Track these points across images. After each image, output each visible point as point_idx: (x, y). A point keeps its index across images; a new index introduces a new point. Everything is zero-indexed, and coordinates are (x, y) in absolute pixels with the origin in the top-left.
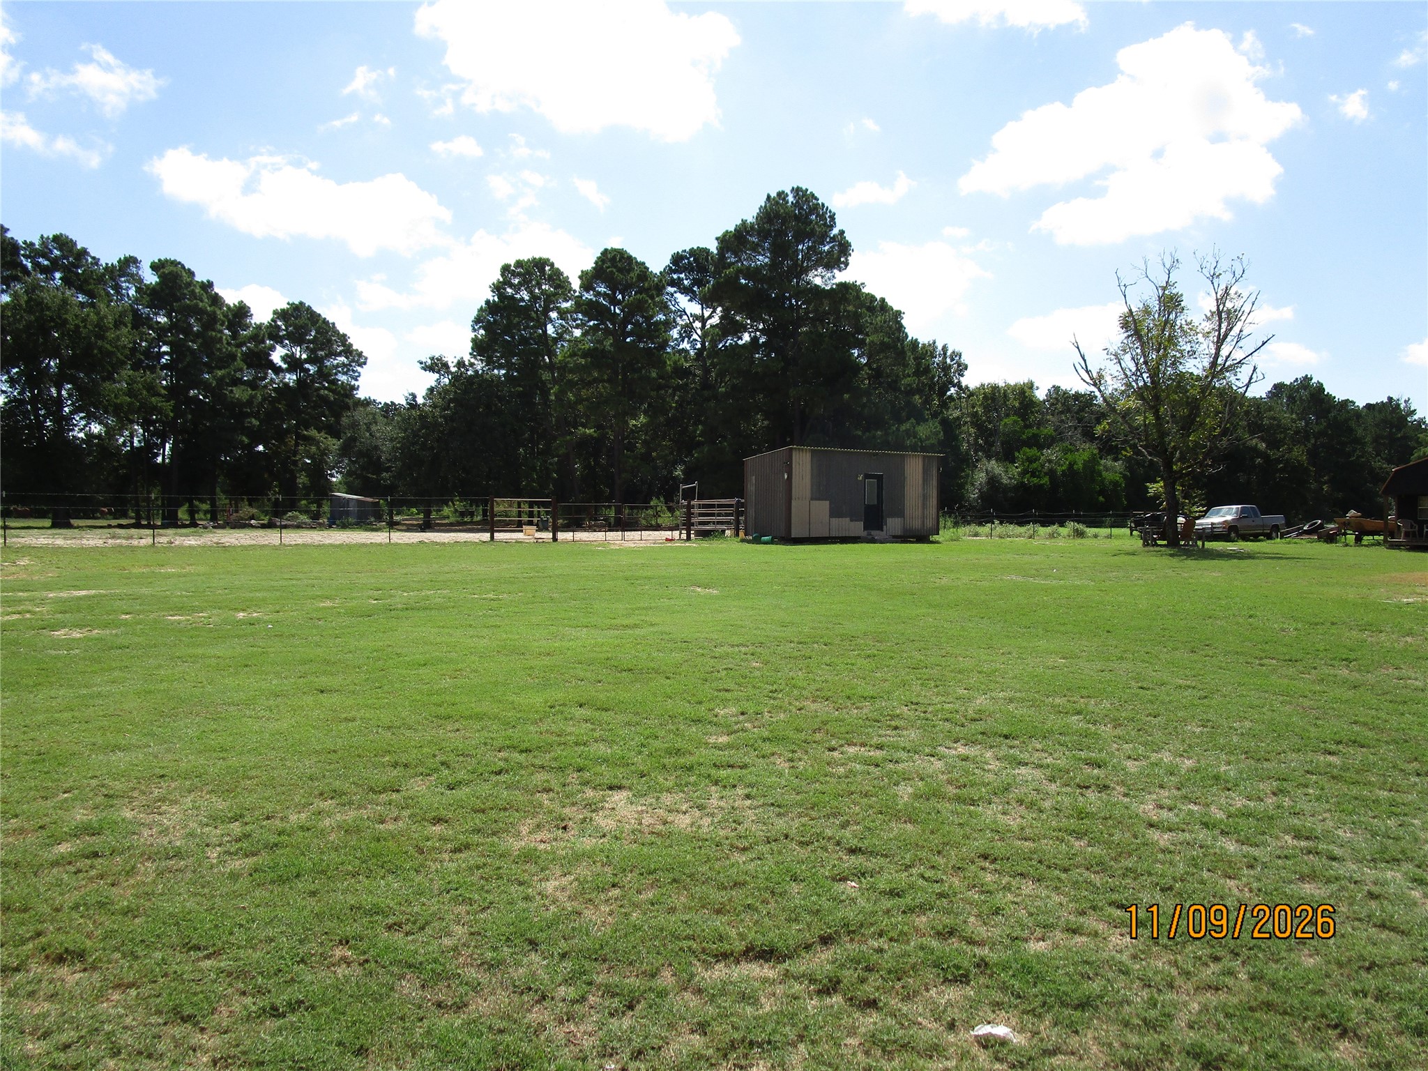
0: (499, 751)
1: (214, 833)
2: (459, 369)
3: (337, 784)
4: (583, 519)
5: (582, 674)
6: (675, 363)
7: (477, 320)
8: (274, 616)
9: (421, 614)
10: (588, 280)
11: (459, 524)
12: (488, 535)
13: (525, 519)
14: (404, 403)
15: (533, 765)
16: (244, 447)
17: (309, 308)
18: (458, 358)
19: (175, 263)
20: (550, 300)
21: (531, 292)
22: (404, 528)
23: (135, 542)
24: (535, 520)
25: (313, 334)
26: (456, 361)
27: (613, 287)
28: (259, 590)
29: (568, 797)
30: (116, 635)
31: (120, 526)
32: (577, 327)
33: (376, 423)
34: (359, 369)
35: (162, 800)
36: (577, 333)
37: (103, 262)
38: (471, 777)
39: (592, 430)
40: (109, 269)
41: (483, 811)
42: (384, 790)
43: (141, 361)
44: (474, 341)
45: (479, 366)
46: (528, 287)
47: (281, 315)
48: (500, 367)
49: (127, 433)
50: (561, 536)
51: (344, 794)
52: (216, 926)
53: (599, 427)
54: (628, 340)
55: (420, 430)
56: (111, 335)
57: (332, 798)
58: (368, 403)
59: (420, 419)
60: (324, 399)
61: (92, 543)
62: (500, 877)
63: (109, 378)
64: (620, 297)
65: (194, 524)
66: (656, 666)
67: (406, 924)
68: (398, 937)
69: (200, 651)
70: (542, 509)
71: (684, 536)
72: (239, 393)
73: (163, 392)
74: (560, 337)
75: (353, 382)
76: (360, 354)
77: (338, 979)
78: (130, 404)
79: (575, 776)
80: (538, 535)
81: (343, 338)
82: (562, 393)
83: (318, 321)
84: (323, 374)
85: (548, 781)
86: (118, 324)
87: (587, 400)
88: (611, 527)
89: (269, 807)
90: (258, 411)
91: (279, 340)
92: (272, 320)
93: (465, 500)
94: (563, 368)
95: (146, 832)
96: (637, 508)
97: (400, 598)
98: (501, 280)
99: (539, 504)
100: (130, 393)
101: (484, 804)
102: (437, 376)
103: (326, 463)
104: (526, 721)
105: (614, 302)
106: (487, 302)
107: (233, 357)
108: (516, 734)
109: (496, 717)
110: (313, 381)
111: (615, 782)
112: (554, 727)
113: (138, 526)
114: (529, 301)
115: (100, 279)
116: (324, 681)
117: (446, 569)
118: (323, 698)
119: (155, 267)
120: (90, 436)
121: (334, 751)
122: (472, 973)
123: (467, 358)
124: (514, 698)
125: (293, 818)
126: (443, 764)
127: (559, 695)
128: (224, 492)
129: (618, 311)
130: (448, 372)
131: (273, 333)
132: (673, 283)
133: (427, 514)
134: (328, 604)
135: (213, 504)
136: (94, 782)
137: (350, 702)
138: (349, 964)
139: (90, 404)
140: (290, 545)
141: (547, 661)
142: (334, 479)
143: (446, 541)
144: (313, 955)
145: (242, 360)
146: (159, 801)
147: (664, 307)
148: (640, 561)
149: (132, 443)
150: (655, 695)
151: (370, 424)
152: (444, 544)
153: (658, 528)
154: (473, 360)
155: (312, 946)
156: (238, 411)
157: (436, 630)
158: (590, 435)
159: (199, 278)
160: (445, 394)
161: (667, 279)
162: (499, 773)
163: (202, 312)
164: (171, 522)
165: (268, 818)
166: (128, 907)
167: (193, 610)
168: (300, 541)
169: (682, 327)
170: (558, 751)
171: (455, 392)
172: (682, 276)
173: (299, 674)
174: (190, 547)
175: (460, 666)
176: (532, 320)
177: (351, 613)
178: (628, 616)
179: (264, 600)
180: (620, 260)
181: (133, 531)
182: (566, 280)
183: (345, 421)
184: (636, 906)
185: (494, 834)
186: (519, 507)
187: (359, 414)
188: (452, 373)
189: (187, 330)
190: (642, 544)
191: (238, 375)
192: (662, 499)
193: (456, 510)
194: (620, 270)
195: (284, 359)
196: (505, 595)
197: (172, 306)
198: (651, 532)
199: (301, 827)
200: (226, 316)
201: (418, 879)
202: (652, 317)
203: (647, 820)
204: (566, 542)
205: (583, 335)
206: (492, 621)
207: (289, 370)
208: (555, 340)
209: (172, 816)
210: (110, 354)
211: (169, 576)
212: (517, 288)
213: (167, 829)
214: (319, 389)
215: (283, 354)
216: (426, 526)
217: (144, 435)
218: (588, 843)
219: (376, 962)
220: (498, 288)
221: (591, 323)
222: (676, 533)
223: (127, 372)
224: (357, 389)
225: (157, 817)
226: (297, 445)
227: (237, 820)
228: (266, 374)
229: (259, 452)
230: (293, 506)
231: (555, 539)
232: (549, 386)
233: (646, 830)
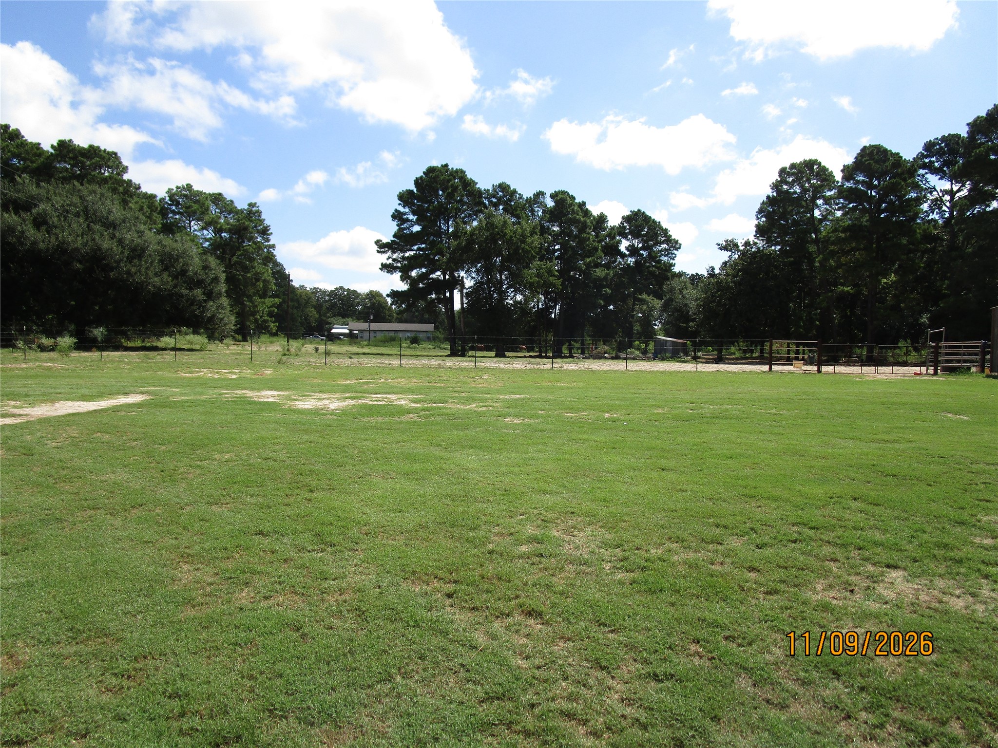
0: (793, 526)
1: (606, 554)
2: (746, 247)
3: (679, 533)
4: (841, 357)
5: (853, 475)
6: (924, 231)
7: (760, 211)
8: (627, 417)
9: (724, 421)
10: (849, 172)
11: (742, 358)
12: (768, 367)
13: (793, 355)
14: (706, 274)
15: (821, 540)
16: (601, 307)
17: (644, 213)
18: (746, 239)
19: (564, 193)
20: (817, 192)
21: (802, 187)
22: (704, 361)
23: (542, 367)
24: (801, 356)
25: (646, 230)
26: (743, 242)
27: (870, 175)
28: (617, 400)
29: (852, 568)
30: (538, 423)
31: (531, 357)
32: (839, 209)
33: (686, 288)
34: (675, 252)
35: (574, 527)
36: (839, 214)
37: (525, 197)
38: (773, 542)
39: (849, 288)
40: (528, 200)
41: (786, 568)
42: (712, 542)
43: (544, 255)
44: (757, 226)
45: (761, 244)
46: (800, 183)
47: (627, 219)
48: (776, 244)
49: (535, 300)
50: (824, 369)
51: (685, 541)
52: (615, 613)
53: (855, 285)
54: (882, 216)
55: (716, 292)
56: (529, 240)
57: (677, 542)
58: (681, 274)
59: (717, 284)
60: (652, 274)
61: (519, 366)
62: (804, 619)
63: (527, 267)
64: (876, 183)
65: (571, 356)
66: (918, 475)
67: (738, 639)
68: (732, 646)
69: (585, 436)
70: (806, 349)
71: (931, 371)
72: (599, 272)
73: (556, 273)
74: (824, 218)
75: (671, 261)
76: (676, 242)
77: (695, 666)
78: (538, 282)
79: (856, 552)
80: (805, 368)
81: (666, 231)
82: (825, 259)
83: (649, 221)
84: (652, 257)
85: (834, 553)
86: (533, 233)
87: (845, 265)
88: (863, 363)
89: (638, 542)
90: (611, 283)
91: (625, 236)
92: (621, 223)
93: (747, 342)
94: (827, 241)
95: (567, 547)
96: (885, 348)
97: (708, 409)
98: (779, 179)
99: (804, 345)
100: (538, 275)
101: (786, 563)
102: (730, 253)
103: (653, 316)
104: (812, 506)
105: (870, 186)
106: (768, 197)
107: (596, 249)
108: (806, 515)
109: (787, 501)
110: (645, 262)
111: (892, 562)
112: (835, 513)
113: (540, 357)
114: (800, 193)
115: (523, 208)
116: (663, 462)
117: (739, 390)
118: (663, 473)
119: (552, 196)
120: (516, 302)
121: (676, 511)
122: (790, 685)
123: (752, 239)
124: (800, 487)
125: (653, 551)
126: (752, 529)
127: (837, 490)
128: (589, 336)
129: (874, 194)
130: (738, 250)
131: (621, 231)
132: (924, 166)
133: (720, 351)
134: (660, 411)
135: (583, 343)
136: (536, 511)
137: (682, 479)
138: (701, 657)
139: (517, 283)
140: (632, 371)
141: (823, 462)
142: (656, 327)
143: (736, 370)
144: (677, 645)
145: (602, 251)
146: (572, 528)
147: (916, 187)
148: (893, 390)
149: (538, 306)
150: (919, 497)
151: (683, 289)
152: (735, 373)
153: (905, 364)
154: (756, 241)
155: (674, 639)
156: (599, 283)
157: (736, 434)
158: (848, 292)
159: (578, 200)
160: (735, 266)
161: (919, 162)
162: (795, 542)
163: (579, 221)
164: (558, 355)
165: (638, 549)
166: (563, 590)
167: (579, 410)
168: (637, 368)
169: (932, 201)
170: (840, 532)
171: (743, 264)
172: (934, 159)
173: (647, 457)
174: (573, 370)
175: (757, 460)
176: (802, 207)
177: (676, 418)
178: (888, 433)
179: (620, 406)
180: (877, 153)
181: (538, 360)
182: (831, 175)
183: (665, 288)
184: (922, 664)
185: (796, 586)
186: (788, 346)
187: (675, 283)
188: (740, 251)
189: (570, 234)
190: (893, 377)
191: (599, 261)
192: (908, 341)
193: (740, 349)
194: (877, 162)
195: (627, 248)
196: (785, 411)
197: (561, 219)
198: (899, 368)
199: (659, 558)
200: (592, 223)
201: (743, 608)
202: (905, 196)
203: (923, 597)
204: (828, 373)
205: (843, 215)
206: (776, 430)
207: (631, 255)
208: (821, 221)
209: (580, 538)
210: (528, 252)
211: (562, 388)
212: (791, 185)
213: (579, 546)
214: (649, 267)
215: (627, 245)
216: (719, 360)
217: (545, 301)
218: (873, 606)
219: (720, 660)
220: (776, 186)
221: (851, 206)
222: (924, 369)
223: (537, 263)
224: (674, 265)
225: (573, 538)
226: (634, 304)
227: (619, 547)
228: (616, 259)
229: (611, 310)
230: (630, 345)
231: (819, 371)
232: (815, 256)
233: (924, 605)
